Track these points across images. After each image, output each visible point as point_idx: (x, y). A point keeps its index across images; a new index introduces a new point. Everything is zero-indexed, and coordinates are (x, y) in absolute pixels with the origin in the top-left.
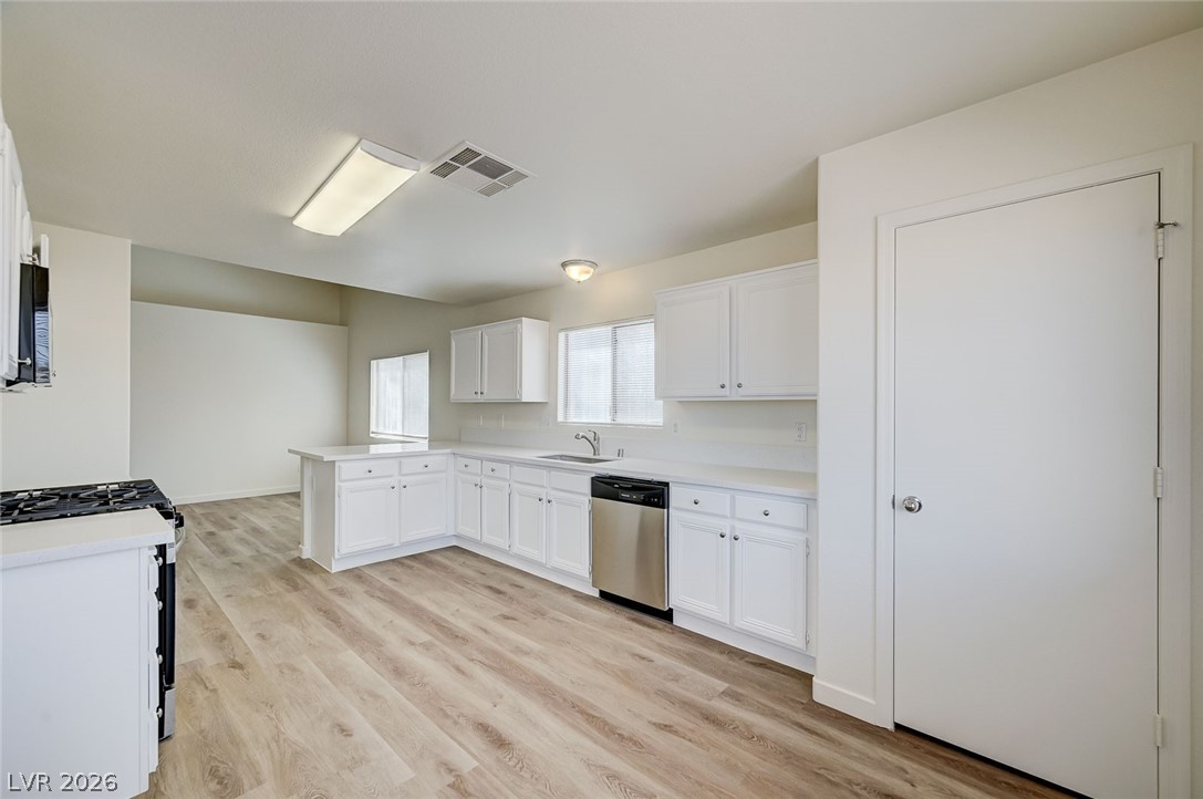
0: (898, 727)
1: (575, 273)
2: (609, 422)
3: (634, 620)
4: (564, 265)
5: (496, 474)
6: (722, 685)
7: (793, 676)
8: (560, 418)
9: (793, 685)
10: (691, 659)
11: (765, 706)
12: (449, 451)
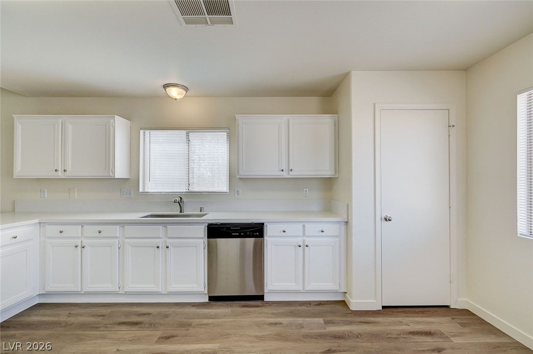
0: (383, 307)
1: (174, 92)
2: (185, 191)
3: (244, 306)
4: (166, 86)
5: (102, 234)
6: (321, 320)
7: (335, 304)
8: (141, 190)
9: (339, 308)
10: (293, 314)
11: (344, 321)
12: (37, 221)
